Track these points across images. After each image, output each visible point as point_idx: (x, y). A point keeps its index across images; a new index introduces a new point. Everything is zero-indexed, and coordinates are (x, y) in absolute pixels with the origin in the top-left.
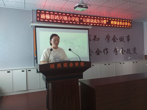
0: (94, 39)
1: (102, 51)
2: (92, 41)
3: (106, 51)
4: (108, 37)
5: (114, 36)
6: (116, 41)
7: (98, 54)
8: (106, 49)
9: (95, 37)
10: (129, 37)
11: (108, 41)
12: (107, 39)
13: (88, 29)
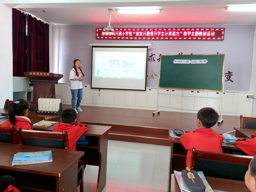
0: (159, 60)
13: (147, 47)
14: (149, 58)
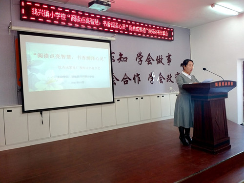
1: (132, 78)
4: (140, 56)
5: (149, 55)
7: (126, 83)
9: (121, 55)
10: (171, 57)
13: (109, 42)
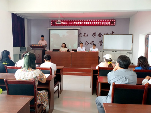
0: (84, 36)
1: (90, 43)
2: (83, 37)
3: (92, 43)
4: (94, 34)
5: (100, 33)
6: (101, 37)
7: (87, 45)
8: (93, 42)
9: (85, 34)
11: (94, 37)
12: (93, 35)
13: (78, 30)
14: (79, 35)
